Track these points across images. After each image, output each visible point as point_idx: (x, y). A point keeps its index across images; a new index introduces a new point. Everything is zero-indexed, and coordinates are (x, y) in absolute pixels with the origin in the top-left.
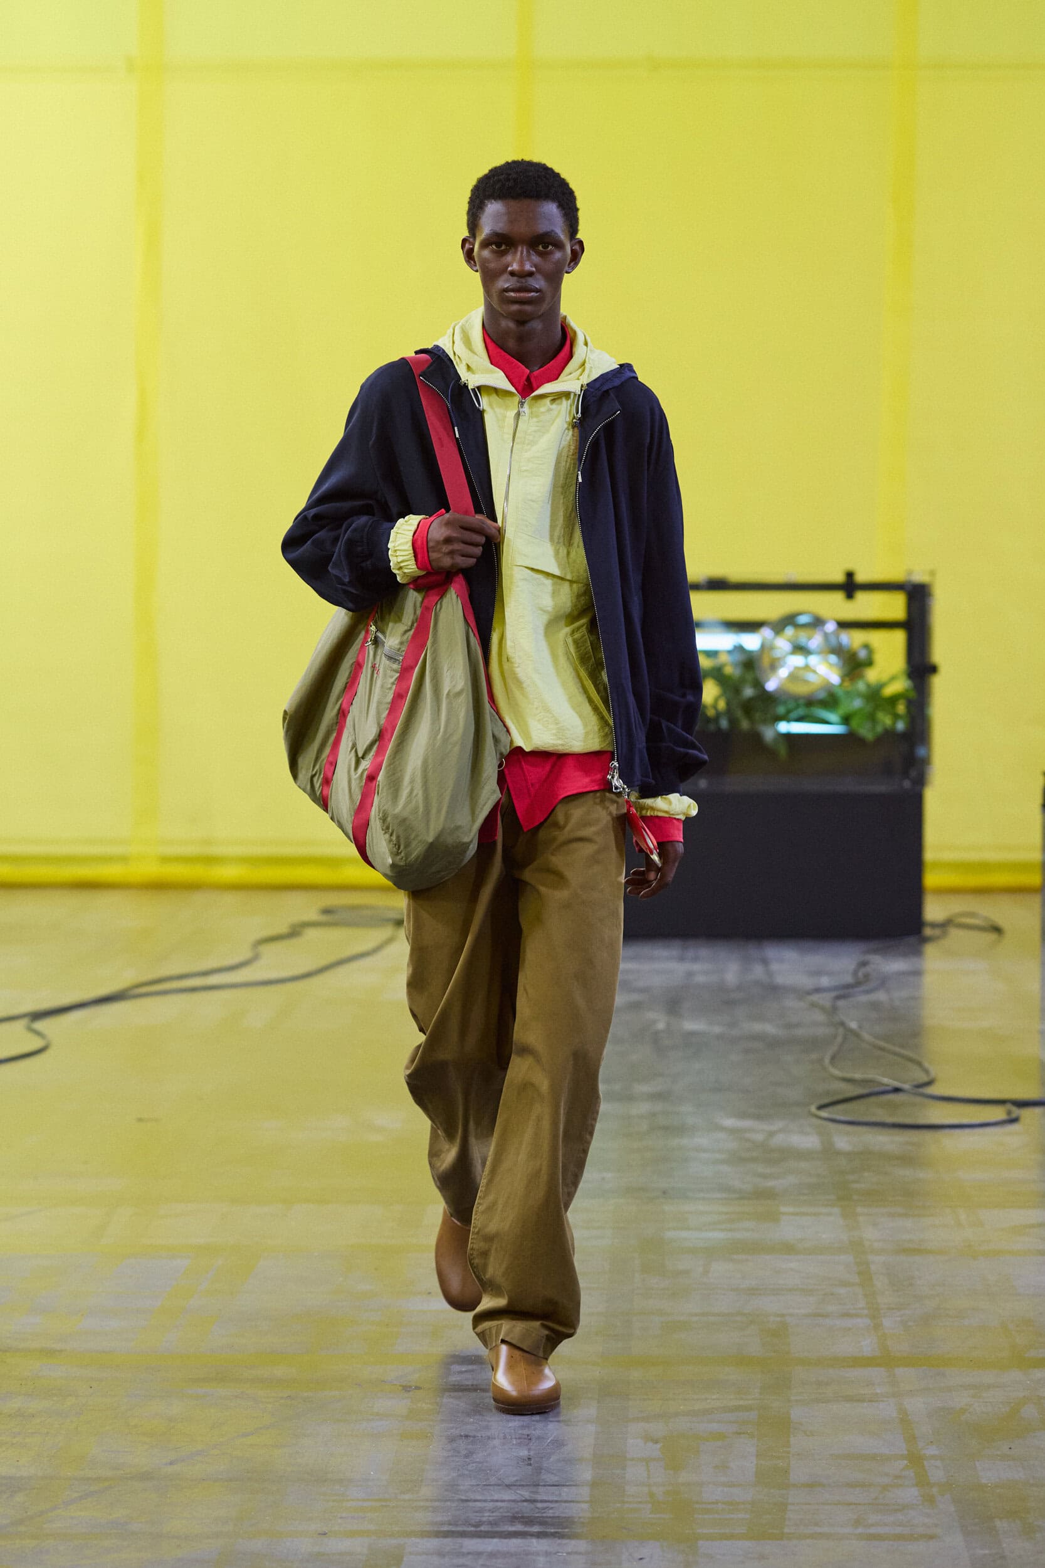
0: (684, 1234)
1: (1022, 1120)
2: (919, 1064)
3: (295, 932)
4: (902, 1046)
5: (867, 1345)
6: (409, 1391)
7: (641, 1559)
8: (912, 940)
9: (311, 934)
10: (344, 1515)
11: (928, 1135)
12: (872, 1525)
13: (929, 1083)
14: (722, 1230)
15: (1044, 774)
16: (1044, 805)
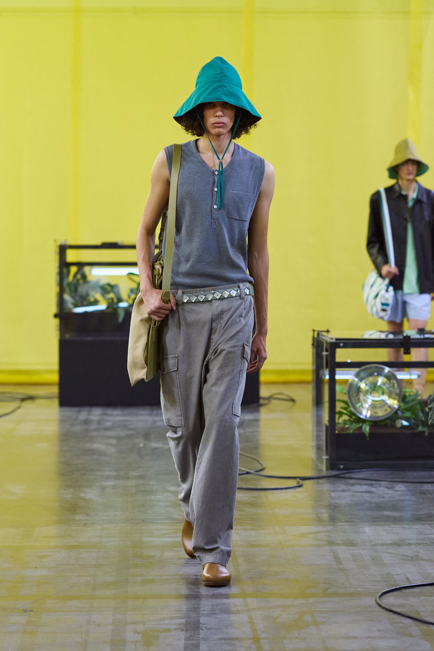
0: (152, 539)
1: (304, 486)
2: (258, 461)
4: (249, 453)
5: (235, 589)
6: (27, 612)
8: (255, 405)
11: (262, 493)
13: (262, 470)
14: (169, 537)
15: (314, 331)
16: (313, 345)
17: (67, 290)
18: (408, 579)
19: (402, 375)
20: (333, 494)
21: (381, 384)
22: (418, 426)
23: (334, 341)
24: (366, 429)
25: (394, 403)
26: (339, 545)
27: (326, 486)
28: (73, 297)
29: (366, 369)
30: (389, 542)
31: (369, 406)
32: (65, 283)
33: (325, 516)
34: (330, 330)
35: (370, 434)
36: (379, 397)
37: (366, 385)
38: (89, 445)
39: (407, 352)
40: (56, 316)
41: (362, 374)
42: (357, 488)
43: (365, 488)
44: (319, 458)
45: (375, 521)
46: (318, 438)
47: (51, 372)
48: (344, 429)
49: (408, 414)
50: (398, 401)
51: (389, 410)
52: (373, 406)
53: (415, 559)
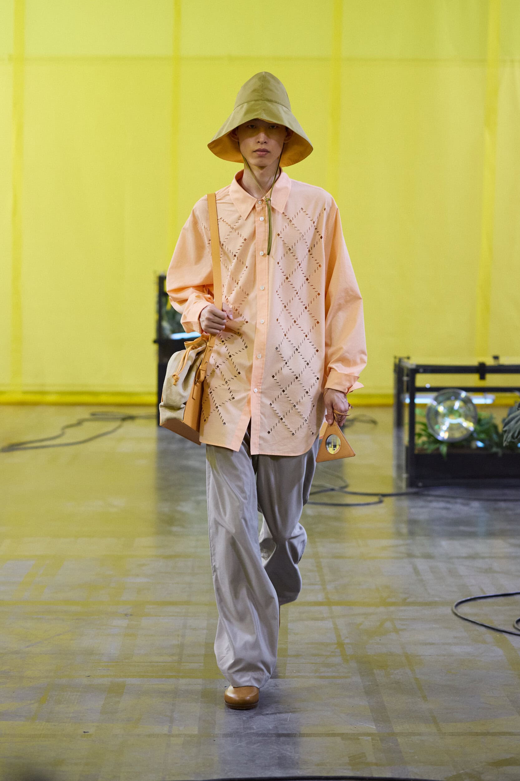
1: (384, 502)
2: (341, 478)
3: (80, 423)
4: (335, 471)
5: (320, 597)
6: (128, 616)
7: (225, 687)
9: (86, 424)
10: (100, 668)
11: (345, 509)
12: (322, 672)
13: (346, 486)
15: (395, 357)
16: (395, 371)
17: (165, 318)
18: (482, 590)
19: (478, 400)
20: (412, 510)
21: (458, 409)
22: (491, 447)
23: (414, 367)
24: (444, 449)
25: (469, 425)
26: (417, 557)
27: (405, 503)
28: (171, 324)
29: (444, 394)
30: (464, 555)
31: (448, 428)
32: (164, 311)
33: (404, 529)
34: (410, 355)
35: (449, 454)
36: (455, 419)
37: (444, 408)
38: (185, 462)
39: (482, 378)
40: (155, 342)
41: (441, 399)
42: (435, 504)
43: (442, 505)
44: (399, 477)
45: (452, 535)
46: (398, 457)
47: (149, 394)
48: (423, 449)
49: (483, 436)
50: (474, 423)
51: (465, 432)
52: (451, 428)
53: (489, 571)
